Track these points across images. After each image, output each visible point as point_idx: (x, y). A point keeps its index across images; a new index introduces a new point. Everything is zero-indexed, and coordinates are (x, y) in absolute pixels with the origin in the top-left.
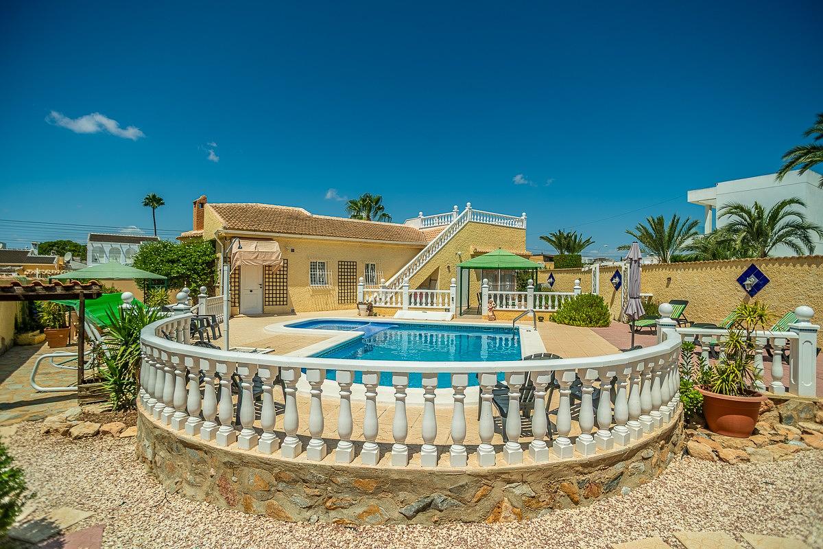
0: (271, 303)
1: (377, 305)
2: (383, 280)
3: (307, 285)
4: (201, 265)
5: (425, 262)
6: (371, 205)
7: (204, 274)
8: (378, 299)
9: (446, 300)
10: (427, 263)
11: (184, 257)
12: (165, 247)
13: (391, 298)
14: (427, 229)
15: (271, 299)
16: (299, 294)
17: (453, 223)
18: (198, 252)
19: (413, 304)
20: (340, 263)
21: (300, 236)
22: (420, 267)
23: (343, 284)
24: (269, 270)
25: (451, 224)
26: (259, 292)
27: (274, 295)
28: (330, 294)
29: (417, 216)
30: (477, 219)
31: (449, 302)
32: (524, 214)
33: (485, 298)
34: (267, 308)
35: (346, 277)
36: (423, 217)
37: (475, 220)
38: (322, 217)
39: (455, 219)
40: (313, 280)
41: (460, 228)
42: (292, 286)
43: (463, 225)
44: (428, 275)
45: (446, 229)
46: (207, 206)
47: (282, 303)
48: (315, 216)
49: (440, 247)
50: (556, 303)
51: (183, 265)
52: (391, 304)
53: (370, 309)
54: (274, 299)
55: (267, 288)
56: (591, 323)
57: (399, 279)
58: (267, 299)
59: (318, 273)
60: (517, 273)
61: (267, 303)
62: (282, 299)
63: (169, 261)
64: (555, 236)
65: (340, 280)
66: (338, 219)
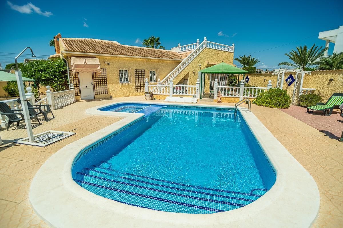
0: (98, 93)
1: (156, 93)
2: (159, 80)
3: (118, 83)
4: (59, 73)
5: (181, 70)
6: (154, 42)
7: (61, 78)
8: (156, 90)
9: (194, 91)
10: (182, 70)
11: (48, 68)
12: (37, 62)
13: (163, 90)
14: (183, 53)
15: (98, 91)
16: (114, 88)
17: (196, 49)
18: (56, 65)
19: (175, 93)
20: (136, 71)
21: (112, 55)
22: (179, 73)
23: (138, 82)
24: (96, 75)
25: (195, 50)
26: (91, 87)
27: (100, 89)
28: (131, 87)
29: (177, 46)
30: (210, 46)
31: (195, 91)
32: (233, 44)
33: (216, 90)
34: (97, 96)
35: (139, 78)
36: (180, 46)
37: (208, 47)
38: (127, 46)
39: (198, 46)
40: (121, 80)
41: (201, 51)
42: (109, 83)
43: (202, 49)
44: (183, 77)
45: (192, 52)
46: (60, 39)
47: (104, 93)
48: (123, 45)
49: (190, 62)
50: (257, 93)
51: (48, 73)
52: (163, 92)
53: (152, 95)
54: (100, 91)
55: (95, 85)
56: (279, 106)
57: (168, 79)
58: (96, 91)
59: (124, 76)
60: (228, 76)
61: (96, 93)
62: (104, 91)
63: (39, 71)
64: (242, 58)
65: (136, 80)
66: (136, 47)
